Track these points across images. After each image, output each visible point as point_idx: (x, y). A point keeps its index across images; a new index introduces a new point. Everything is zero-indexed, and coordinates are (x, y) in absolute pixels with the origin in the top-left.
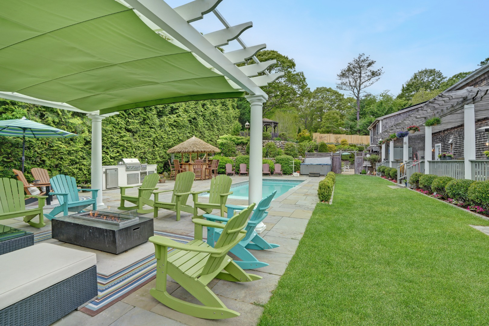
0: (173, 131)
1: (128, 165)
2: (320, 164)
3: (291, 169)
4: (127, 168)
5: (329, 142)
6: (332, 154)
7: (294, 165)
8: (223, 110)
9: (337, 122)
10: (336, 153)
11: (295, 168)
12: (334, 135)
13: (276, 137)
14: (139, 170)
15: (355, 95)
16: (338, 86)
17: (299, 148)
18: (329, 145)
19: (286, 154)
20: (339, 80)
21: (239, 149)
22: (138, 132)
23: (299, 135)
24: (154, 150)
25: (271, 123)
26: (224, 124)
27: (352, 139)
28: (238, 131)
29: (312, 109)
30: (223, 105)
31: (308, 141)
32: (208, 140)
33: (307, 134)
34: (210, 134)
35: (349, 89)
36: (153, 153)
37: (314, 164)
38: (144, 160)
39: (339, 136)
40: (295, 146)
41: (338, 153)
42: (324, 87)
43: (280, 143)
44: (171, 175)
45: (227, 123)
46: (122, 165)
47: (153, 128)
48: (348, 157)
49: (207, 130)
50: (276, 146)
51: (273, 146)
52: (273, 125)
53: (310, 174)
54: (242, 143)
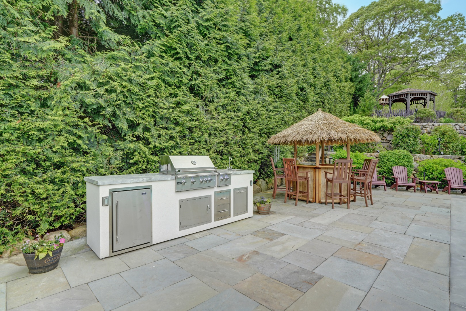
1: (183, 173)
4: (178, 183)
14: (213, 187)
22: (216, 100)
24: (244, 137)
36: (243, 145)
38: (225, 157)
43: (458, 127)
44: (270, 185)
46: (167, 172)
47: (243, 94)
51: (450, 133)
52: (428, 98)
54: (382, 129)
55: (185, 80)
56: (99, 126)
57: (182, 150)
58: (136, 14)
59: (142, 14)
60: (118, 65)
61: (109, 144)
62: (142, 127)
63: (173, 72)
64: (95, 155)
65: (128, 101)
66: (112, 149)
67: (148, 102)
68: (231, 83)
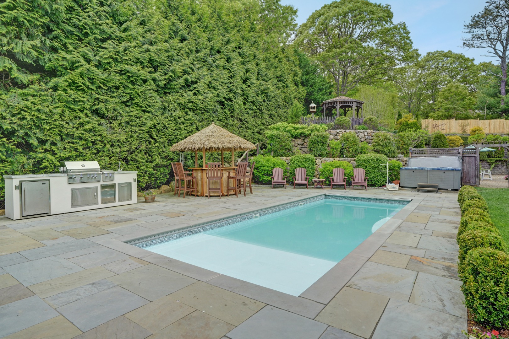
0: (187, 117)
1: (73, 172)
2: (438, 169)
3: (384, 177)
4: (69, 178)
5: (448, 132)
6: (461, 151)
7: (388, 171)
8: (278, 88)
9: (463, 101)
10: (468, 149)
11: (390, 175)
12: (458, 121)
13: (360, 124)
14: (99, 181)
15: (497, 53)
16: (465, 42)
17: (398, 142)
18: (450, 137)
19: (375, 151)
20: (468, 34)
21: (298, 144)
22: (119, 118)
23: (398, 122)
24: (150, 146)
25: (352, 102)
26: (280, 108)
27: (492, 127)
28: (296, 116)
29: (419, 85)
30: (279, 81)
31: (414, 129)
32: (253, 133)
33: (412, 120)
34: (256, 123)
35: (485, 46)
36: (148, 153)
37: (426, 168)
39: (466, 122)
40: (392, 138)
41: (472, 149)
42: (439, 50)
43: (366, 133)
45: (286, 106)
46: (64, 172)
48: (484, 155)
49: (253, 118)
50: (358, 138)
51: (352, 139)
52: (354, 107)
53: (419, 186)
54: (302, 135)
55: (87, 106)
56: (14, 143)
57: (85, 157)
58: (42, 58)
59: (48, 59)
60: (27, 100)
61: (22, 155)
62: (49, 142)
63: (75, 101)
64: (11, 162)
65: (37, 125)
66: (26, 158)
67: (54, 125)
68: (135, 103)
